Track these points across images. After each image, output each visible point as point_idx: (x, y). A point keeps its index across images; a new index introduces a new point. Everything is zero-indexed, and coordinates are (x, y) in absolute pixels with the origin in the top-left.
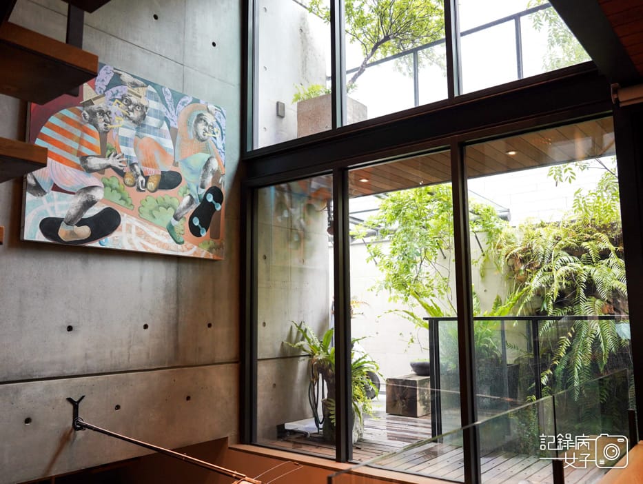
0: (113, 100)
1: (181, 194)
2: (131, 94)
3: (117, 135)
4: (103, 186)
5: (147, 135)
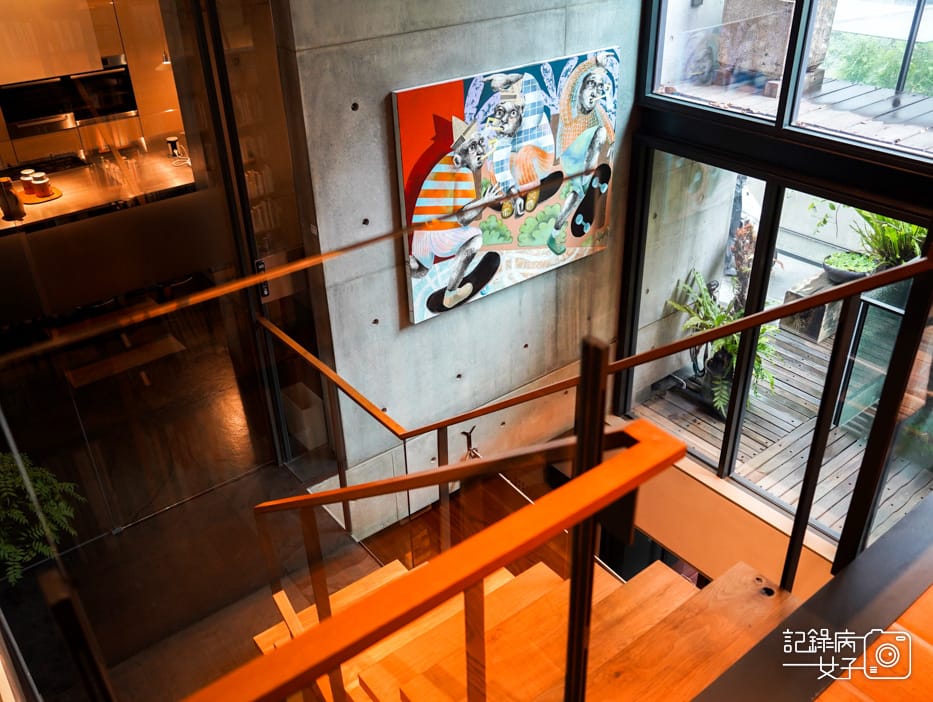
0: (485, 121)
1: (562, 197)
2: (503, 101)
3: (492, 163)
4: (481, 232)
5: (524, 144)
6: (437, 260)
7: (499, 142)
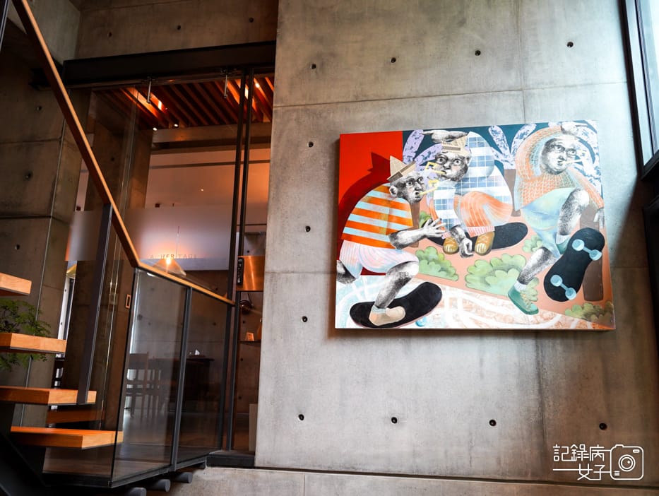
0: (425, 164)
2: (445, 151)
3: (432, 199)
4: (417, 260)
5: (471, 190)
6: (365, 272)
7: (439, 183)
